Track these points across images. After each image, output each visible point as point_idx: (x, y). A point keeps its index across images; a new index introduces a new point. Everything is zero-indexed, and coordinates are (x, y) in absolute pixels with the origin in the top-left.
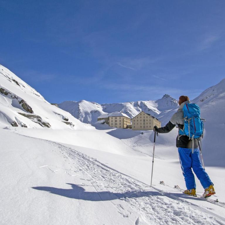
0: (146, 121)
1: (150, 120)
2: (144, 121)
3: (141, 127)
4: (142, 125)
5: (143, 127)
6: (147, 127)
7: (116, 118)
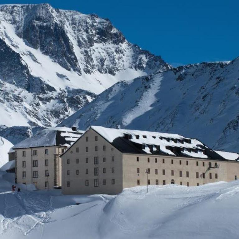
0: (100, 161)
1: (113, 159)
2: (96, 161)
3: (87, 183)
4: (91, 177)
5: (91, 184)
6: (104, 182)
7: (35, 153)
